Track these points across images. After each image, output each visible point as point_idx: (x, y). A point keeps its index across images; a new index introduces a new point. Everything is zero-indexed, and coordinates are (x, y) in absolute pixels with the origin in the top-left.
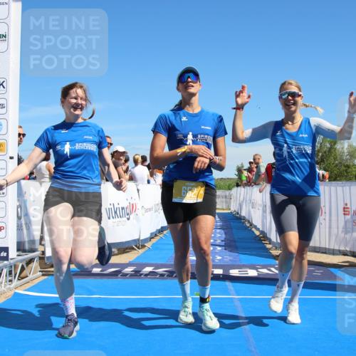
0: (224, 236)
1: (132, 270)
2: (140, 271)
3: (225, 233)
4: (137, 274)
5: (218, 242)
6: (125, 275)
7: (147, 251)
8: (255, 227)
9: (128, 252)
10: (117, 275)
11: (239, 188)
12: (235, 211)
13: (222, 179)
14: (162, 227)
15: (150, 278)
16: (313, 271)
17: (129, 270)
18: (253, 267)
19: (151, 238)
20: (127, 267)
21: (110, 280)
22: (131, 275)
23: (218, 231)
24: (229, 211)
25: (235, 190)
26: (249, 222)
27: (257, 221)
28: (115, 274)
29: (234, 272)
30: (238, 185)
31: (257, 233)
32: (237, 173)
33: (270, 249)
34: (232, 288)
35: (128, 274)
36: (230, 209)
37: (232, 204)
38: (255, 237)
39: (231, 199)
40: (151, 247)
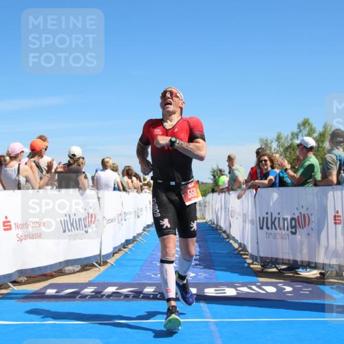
0: (198, 249)
1: (92, 290)
2: (101, 292)
3: (200, 247)
4: (98, 295)
6: (84, 297)
7: (109, 268)
8: (234, 239)
9: (88, 270)
10: (75, 297)
14: (127, 241)
15: (112, 300)
16: (301, 289)
17: (88, 291)
18: (231, 285)
19: (114, 253)
20: (86, 288)
21: (67, 302)
22: (92, 297)
24: (204, 221)
25: (210, 196)
27: (235, 232)
28: (72, 296)
29: (210, 292)
30: (213, 191)
31: (236, 246)
32: (212, 177)
33: (251, 264)
34: (207, 310)
35: (87, 296)
36: (204, 219)
37: (207, 212)
38: (234, 251)
39: (205, 206)
40: (114, 263)
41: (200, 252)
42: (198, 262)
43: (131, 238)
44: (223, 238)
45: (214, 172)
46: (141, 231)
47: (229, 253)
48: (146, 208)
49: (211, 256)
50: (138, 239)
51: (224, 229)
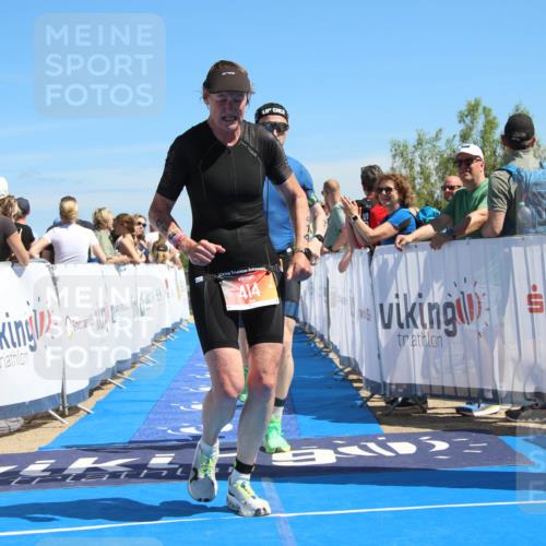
1: (44, 467)
2: (64, 470)
4: (56, 476)
6: (28, 481)
7: (82, 420)
8: (335, 349)
9: (39, 426)
10: (9, 483)
16: (465, 445)
17: (37, 468)
19: (91, 390)
20: (33, 463)
22: (44, 481)
26: (322, 338)
28: (3, 480)
33: (368, 399)
35: (33, 479)
38: (336, 374)
40: (93, 410)
44: (317, 349)
47: (326, 379)
50: (142, 360)
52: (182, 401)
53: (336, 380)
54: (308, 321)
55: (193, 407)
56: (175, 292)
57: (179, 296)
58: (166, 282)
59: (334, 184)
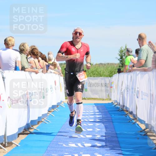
0: (104, 130)
3: (106, 128)
5: (98, 137)
7: (14, 149)
11: (121, 74)
12: (116, 101)
13: (101, 64)
14: (32, 121)
19: (19, 134)
23: (97, 124)
24: (110, 102)
25: (116, 76)
27: (142, 114)
30: (119, 71)
31: (143, 127)
32: (119, 57)
36: (110, 99)
37: (113, 93)
38: (141, 132)
39: (111, 87)
40: (19, 144)
41: (106, 133)
42: (104, 144)
43: (36, 118)
44: (130, 119)
45: (121, 51)
46: (47, 112)
47: (136, 134)
48: (51, 88)
49: (117, 137)
50: (43, 120)
51: (131, 110)
52: (64, 142)
53: (141, 135)
54: (125, 105)
55: (69, 145)
56: (59, 87)
57: (61, 90)
58: (55, 82)
59: (143, 36)
